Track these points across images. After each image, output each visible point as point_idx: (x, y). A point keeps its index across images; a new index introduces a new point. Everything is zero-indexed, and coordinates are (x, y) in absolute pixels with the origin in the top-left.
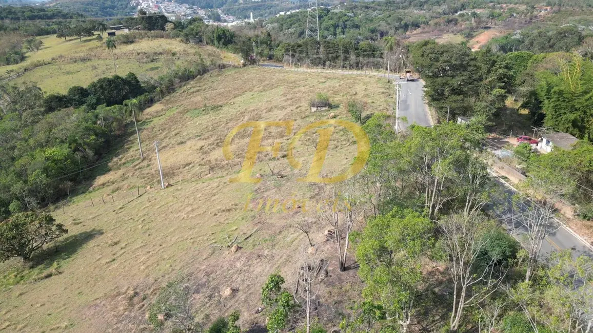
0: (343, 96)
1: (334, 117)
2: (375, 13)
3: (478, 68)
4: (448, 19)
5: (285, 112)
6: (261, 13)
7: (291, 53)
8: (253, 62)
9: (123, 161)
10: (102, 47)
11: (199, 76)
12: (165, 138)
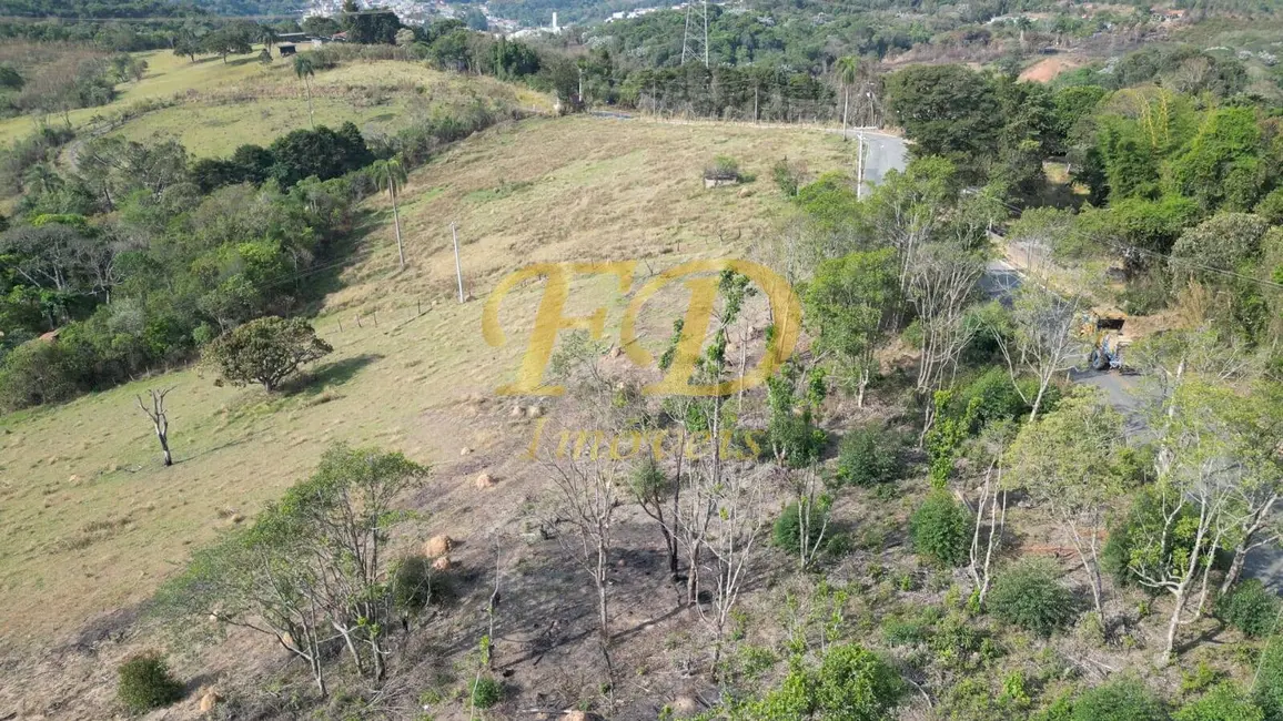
0: (762, 163)
1: (749, 195)
2: (817, 18)
3: (997, 105)
4: (970, 32)
5: (657, 189)
6: (574, 13)
7: (654, 90)
8: (580, 107)
9: (365, 272)
10: (272, 75)
11: (475, 134)
12: (434, 236)
